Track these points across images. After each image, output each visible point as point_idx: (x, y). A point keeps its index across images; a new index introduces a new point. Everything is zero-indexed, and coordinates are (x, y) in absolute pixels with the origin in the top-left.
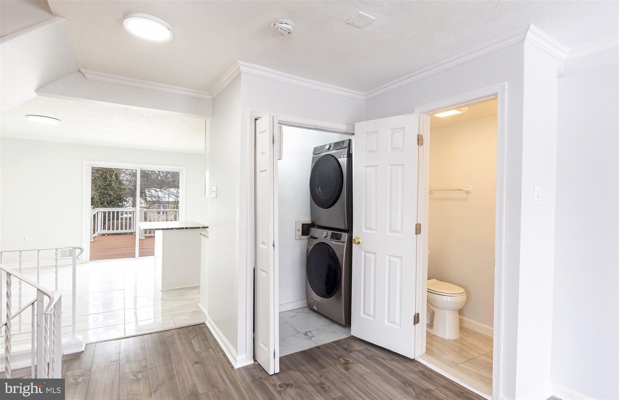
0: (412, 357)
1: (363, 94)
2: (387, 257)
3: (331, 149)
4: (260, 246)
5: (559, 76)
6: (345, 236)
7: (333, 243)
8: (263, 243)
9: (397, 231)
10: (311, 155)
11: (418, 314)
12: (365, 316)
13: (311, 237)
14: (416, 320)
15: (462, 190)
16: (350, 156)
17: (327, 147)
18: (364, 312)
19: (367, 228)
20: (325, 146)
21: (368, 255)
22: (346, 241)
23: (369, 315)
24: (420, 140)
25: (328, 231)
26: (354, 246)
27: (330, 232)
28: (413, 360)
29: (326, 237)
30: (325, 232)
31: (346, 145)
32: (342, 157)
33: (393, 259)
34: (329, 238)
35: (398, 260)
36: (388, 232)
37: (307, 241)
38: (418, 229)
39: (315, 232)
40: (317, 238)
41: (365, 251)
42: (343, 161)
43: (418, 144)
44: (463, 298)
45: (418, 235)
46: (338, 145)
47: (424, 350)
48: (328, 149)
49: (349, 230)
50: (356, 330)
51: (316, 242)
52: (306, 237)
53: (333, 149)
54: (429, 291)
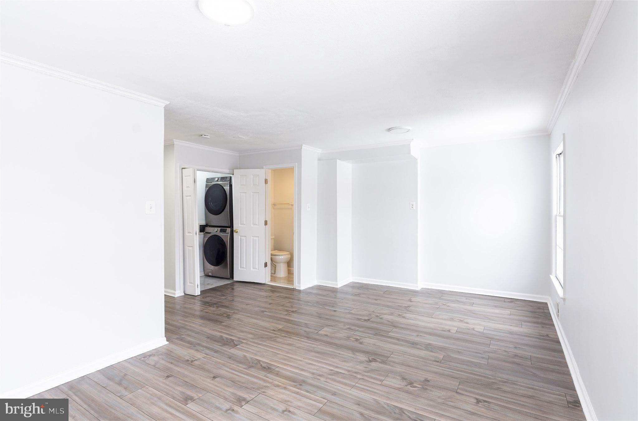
0: (263, 282)
1: (238, 153)
2: (252, 237)
3: (219, 180)
4: (187, 234)
5: (319, 160)
6: (229, 230)
7: (221, 235)
8: (189, 233)
9: (256, 224)
10: (205, 183)
11: (267, 262)
12: (241, 269)
13: (206, 233)
14: (266, 265)
15: (289, 204)
16: (231, 186)
17: (216, 179)
18: (241, 267)
19: (241, 224)
20: (214, 178)
21: (242, 238)
22: (229, 232)
23: (243, 268)
24: (266, 181)
25: (218, 228)
26: (235, 234)
27: (219, 229)
28: (264, 284)
29: (217, 231)
30: (216, 229)
31: (228, 179)
32: (226, 186)
33: (255, 238)
34: (219, 232)
35: (257, 239)
36: (252, 226)
37: (203, 235)
38: (266, 223)
39: (208, 229)
40: (211, 233)
41: (240, 236)
42: (227, 188)
43: (265, 183)
44: (289, 256)
45: (266, 226)
46: (223, 179)
47: (270, 280)
48: (217, 181)
49: (231, 226)
50: (236, 278)
51: (209, 235)
52: (202, 233)
53: (220, 181)
54: (272, 255)
